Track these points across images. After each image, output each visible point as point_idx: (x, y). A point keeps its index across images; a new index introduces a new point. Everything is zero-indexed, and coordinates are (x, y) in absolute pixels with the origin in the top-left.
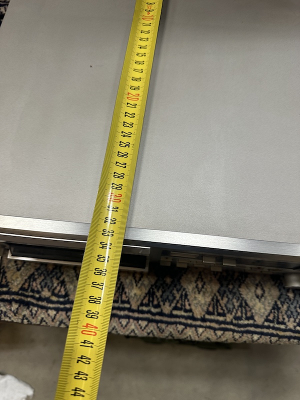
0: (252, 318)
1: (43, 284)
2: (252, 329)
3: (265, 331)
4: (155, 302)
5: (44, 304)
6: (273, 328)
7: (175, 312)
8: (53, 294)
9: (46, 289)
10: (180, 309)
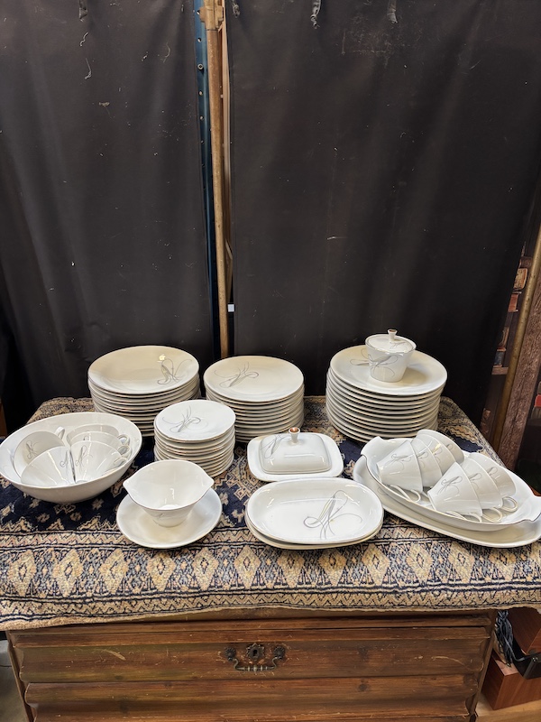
0: (329, 583)
1: (181, 582)
2: (331, 590)
3: (340, 590)
4: (262, 582)
5: (186, 595)
6: (345, 587)
7: (276, 587)
8: (190, 588)
9: (184, 585)
10: (279, 584)
